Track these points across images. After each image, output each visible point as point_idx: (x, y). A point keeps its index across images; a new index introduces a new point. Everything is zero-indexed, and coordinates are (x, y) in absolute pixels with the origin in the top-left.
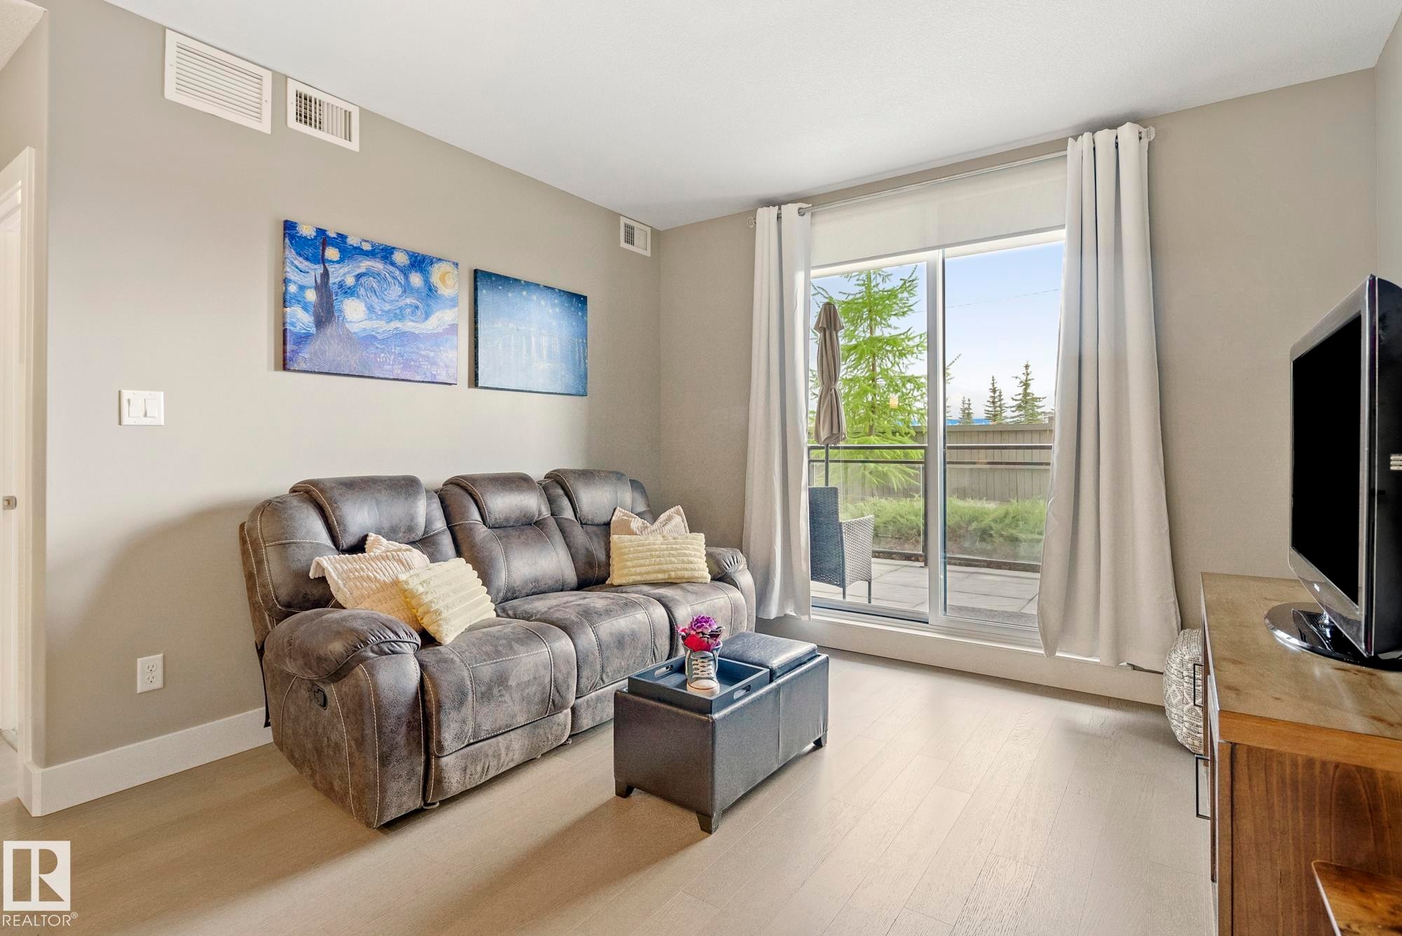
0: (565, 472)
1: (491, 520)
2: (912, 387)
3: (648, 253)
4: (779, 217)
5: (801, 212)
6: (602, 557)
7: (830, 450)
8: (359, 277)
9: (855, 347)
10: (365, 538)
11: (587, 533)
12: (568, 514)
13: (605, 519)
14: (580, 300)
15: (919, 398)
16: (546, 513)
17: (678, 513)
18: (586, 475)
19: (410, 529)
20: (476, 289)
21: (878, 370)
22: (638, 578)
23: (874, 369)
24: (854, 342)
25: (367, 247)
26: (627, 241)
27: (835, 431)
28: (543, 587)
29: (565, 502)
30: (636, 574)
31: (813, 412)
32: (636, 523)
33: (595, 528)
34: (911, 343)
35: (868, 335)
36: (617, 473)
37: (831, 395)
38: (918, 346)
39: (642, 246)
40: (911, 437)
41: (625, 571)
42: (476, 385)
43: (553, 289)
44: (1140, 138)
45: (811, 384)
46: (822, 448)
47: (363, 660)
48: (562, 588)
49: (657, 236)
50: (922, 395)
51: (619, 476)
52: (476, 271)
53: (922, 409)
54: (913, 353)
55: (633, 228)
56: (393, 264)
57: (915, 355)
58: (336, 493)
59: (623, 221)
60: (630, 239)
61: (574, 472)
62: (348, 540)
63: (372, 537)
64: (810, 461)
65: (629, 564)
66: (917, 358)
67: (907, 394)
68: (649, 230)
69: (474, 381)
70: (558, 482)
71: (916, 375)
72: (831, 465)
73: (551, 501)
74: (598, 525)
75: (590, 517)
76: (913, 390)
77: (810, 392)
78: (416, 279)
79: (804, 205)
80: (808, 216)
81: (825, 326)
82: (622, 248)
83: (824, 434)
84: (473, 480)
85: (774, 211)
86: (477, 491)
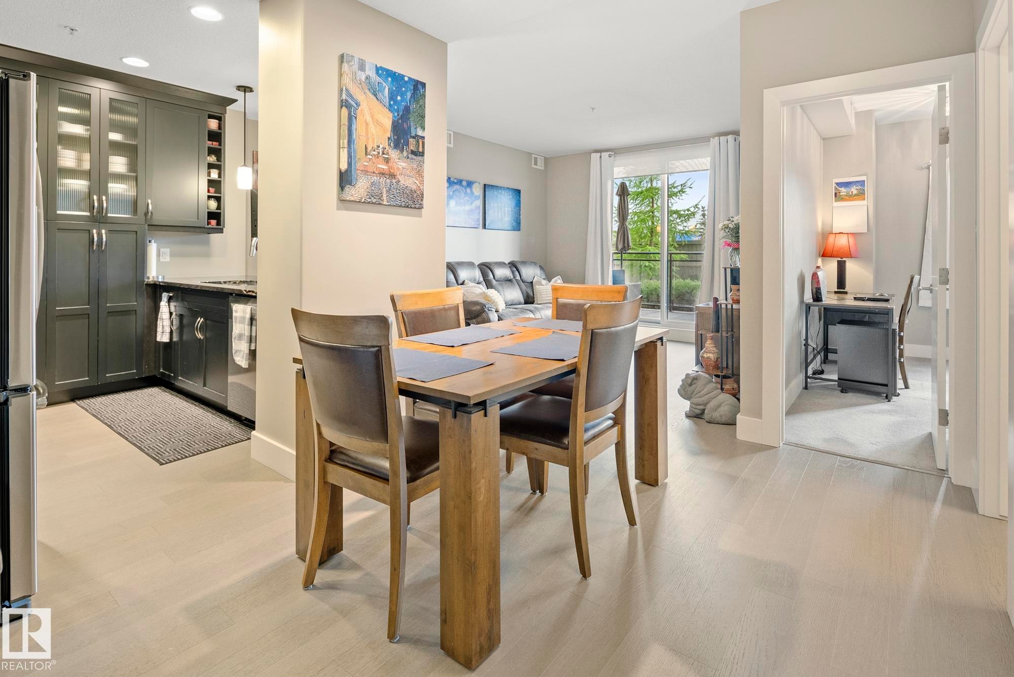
0: (516, 262)
1: (496, 278)
2: (676, 216)
3: (543, 168)
4: (601, 157)
5: (610, 156)
6: (532, 295)
7: (623, 254)
8: (453, 192)
9: (642, 192)
10: (464, 281)
11: (525, 285)
12: (518, 278)
13: (531, 281)
14: (518, 192)
15: (680, 223)
16: (512, 277)
17: (559, 279)
18: (524, 263)
19: (475, 280)
20: (485, 191)
21: (655, 206)
22: (547, 301)
23: (653, 206)
24: (640, 190)
25: (456, 181)
26: (535, 164)
27: (626, 245)
28: (514, 303)
29: (517, 273)
30: (547, 300)
31: (615, 232)
32: (544, 282)
33: (528, 284)
34: (676, 190)
35: (649, 185)
36: (534, 263)
37: (624, 227)
38: (679, 192)
39: (540, 166)
40: (675, 247)
41: (543, 299)
42: (485, 228)
43: (509, 188)
44: (735, 140)
45: (614, 215)
46: (620, 253)
47: (485, 311)
48: (520, 304)
49: (547, 160)
50: (681, 221)
51: (535, 263)
52: (485, 185)
53: (682, 230)
54: (676, 196)
55: (537, 158)
56: (462, 186)
57: (678, 197)
58: (456, 266)
59: (533, 156)
60: (536, 164)
61: (519, 262)
62: (460, 282)
63: (466, 281)
64: (613, 260)
65: (544, 296)
66: (679, 198)
67: (673, 221)
68: (543, 158)
69: (484, 227)
70: (514, 266)
71: (678, 210)
72: (623, 262)
73: (513, 272)
74: (528, 283)
75: (526, 280)
76: (677, 219)
77: (614, 220)
78: (468, 190)
79: (611, 153)
80: (613, 157)
81: (621, 194)
82: (533, 168)
83: (620, 247)
84: (490, 263)
85: (599, 154)
86: (492, 267)
